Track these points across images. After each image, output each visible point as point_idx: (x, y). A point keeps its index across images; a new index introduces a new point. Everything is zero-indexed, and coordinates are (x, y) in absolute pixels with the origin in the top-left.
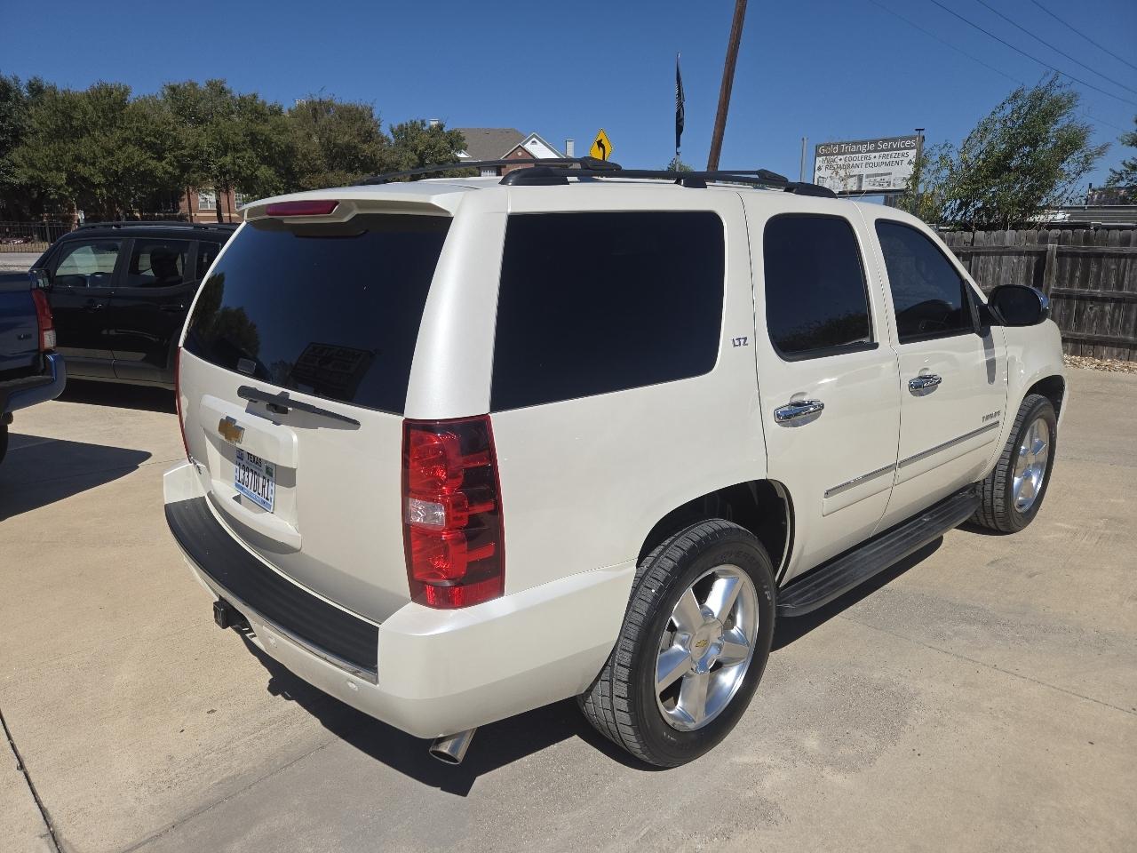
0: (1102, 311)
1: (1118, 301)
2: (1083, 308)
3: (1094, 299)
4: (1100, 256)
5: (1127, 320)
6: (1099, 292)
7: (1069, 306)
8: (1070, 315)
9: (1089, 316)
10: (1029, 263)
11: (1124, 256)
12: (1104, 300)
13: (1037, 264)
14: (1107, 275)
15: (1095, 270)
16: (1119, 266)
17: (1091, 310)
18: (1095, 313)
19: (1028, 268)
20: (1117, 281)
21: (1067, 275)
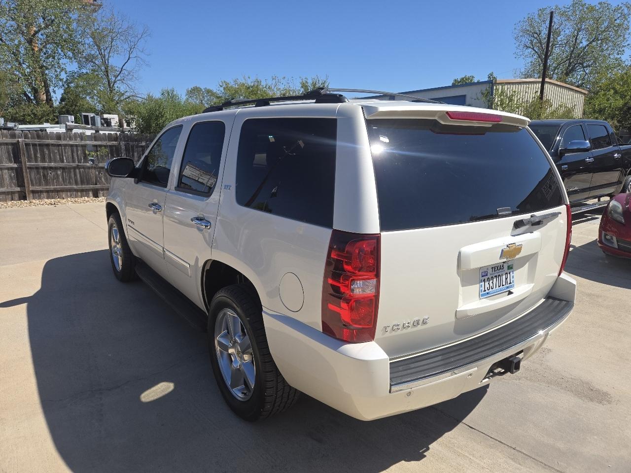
0: (57, 174)
1: (63, 168)
2: (46, 173)
3: (51, 168)
4: (48, 145)
5: (70, 178)
6: (52, 164)
7: (38, 173)
8: (40, 177)
9: (51, 177)
10: (8, 149)
11: (60, 145)
12: (56, 168)
13: (13, 150)
14: (54, 155)
15: (47, 153)
16: (59, 151)
17: (51, 174)
18: (54, 176)
19: (8, 152)
20: (60, 158)
21: (33, 156)
